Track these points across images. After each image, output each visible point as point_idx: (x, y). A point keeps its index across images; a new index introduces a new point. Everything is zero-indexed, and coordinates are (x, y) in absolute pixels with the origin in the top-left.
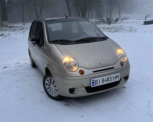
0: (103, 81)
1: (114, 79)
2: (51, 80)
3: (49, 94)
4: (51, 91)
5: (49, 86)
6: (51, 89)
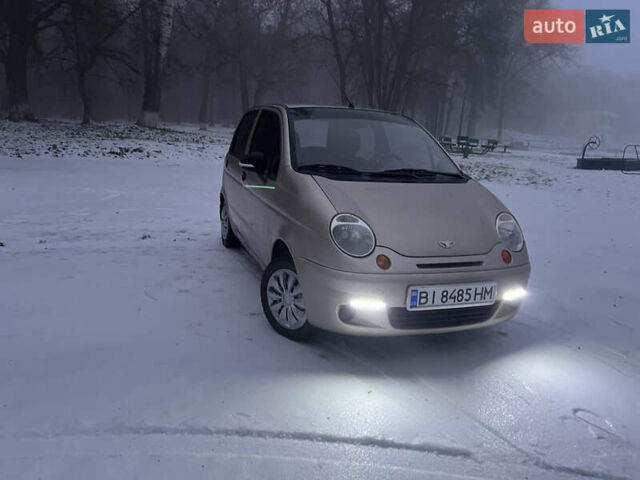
0: (444, 299)
1: (478, 297)
2: (287, 277)
3: (277, 318)
4: (284, 311)
5: (280, 294)
6: (283, 307)
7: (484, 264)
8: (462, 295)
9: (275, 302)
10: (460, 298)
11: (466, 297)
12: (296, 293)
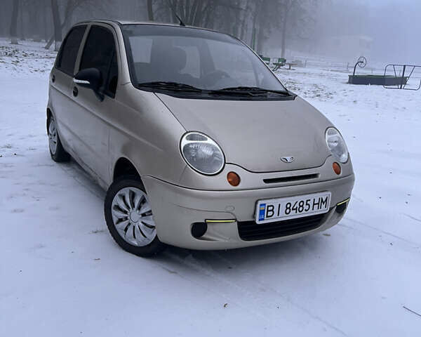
0: (288, 211)
1: (316, 207)
2: (133, 195)
3: (123, 237)
4: (130, 230)
5: (126, 212)
6: (129, 224)
7: (320, 176)
8: (302, 206)
9: (120, 220)
10: (301, 209)
11: (306, 207)
12: (143, 211)
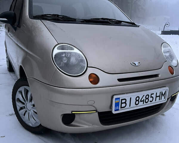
0: (137, 103)
1: (158, 98)
2: (27, 92)
3: (23, 120)
5: (23, 103)
6: (26, 111)
7: (160, 76)
8: (148, 99)
9: (21, 108)
10: (147, 100)
11: (150, 99)
12: (33, 103)
